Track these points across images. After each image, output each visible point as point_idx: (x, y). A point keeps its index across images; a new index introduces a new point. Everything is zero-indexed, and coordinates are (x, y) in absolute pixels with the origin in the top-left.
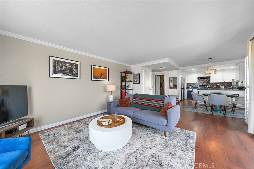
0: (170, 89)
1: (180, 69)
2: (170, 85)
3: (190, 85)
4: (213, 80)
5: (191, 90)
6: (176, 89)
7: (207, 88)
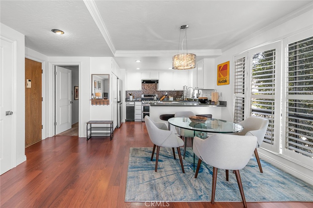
0: (92, 104)
1: (116, 55)
2: (92, 95)
3: (130, 95)
4: (162, 87)
5: (133, 103)
6: (105, 106)
7: (155, 99)
